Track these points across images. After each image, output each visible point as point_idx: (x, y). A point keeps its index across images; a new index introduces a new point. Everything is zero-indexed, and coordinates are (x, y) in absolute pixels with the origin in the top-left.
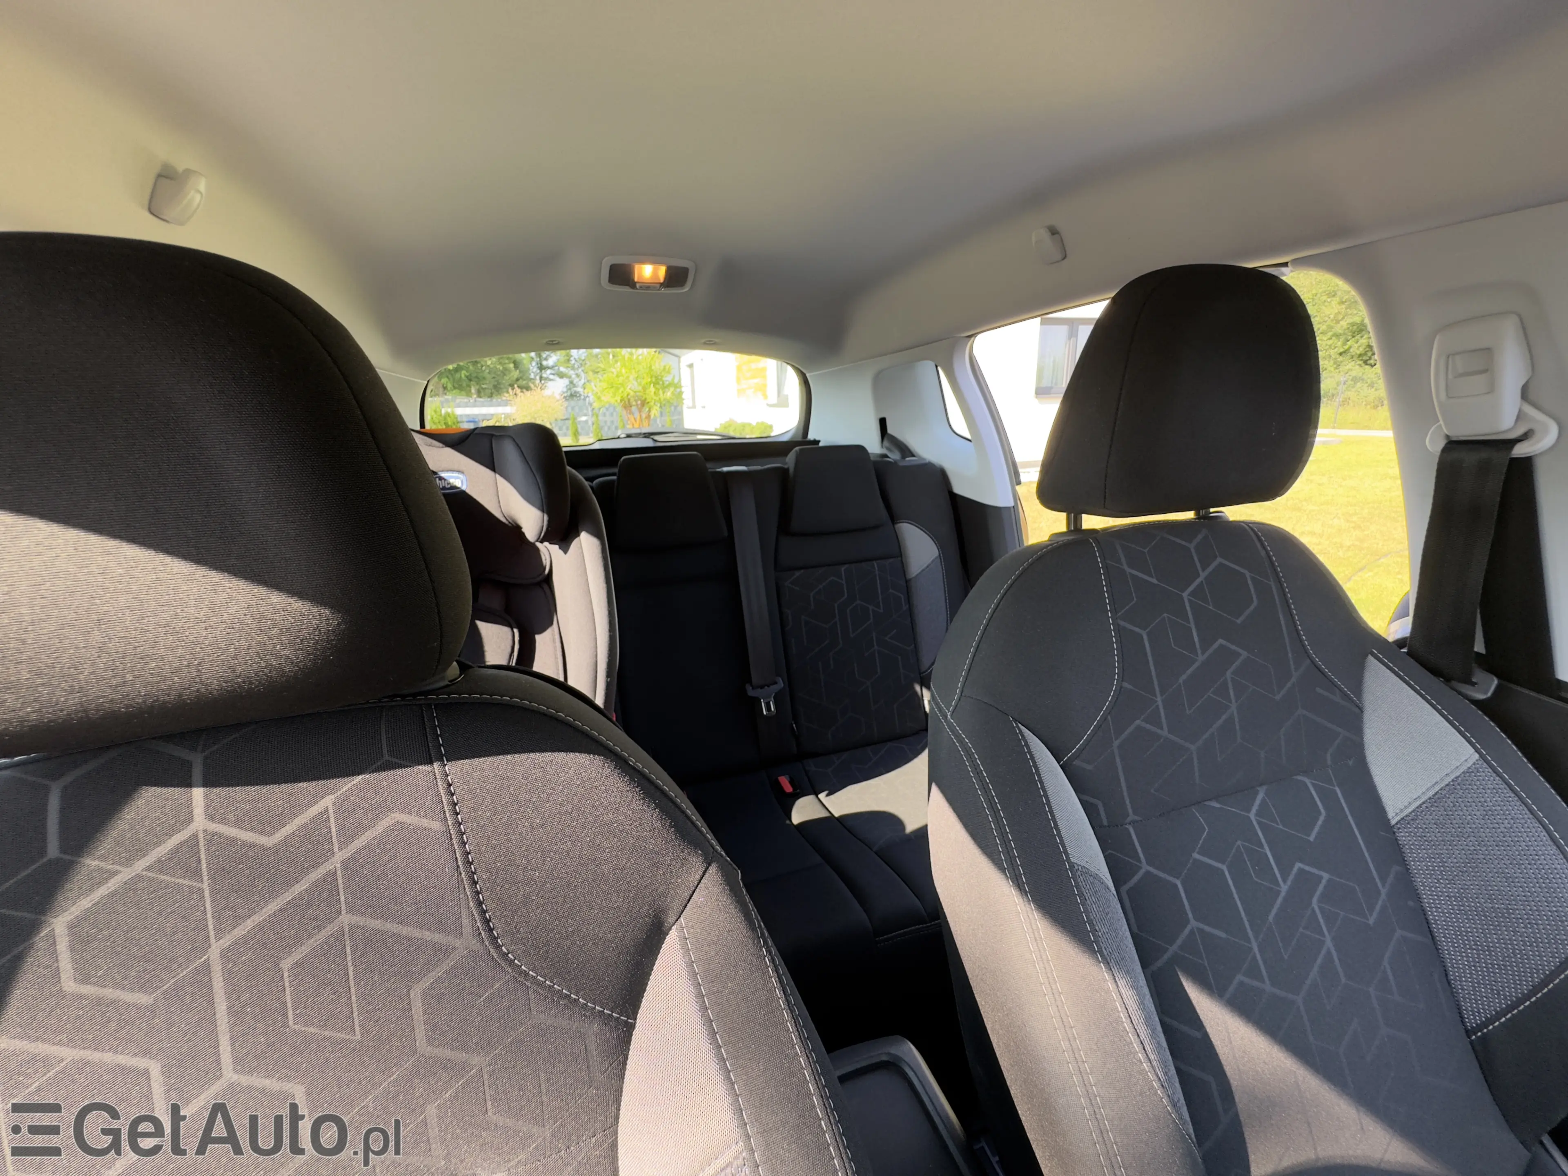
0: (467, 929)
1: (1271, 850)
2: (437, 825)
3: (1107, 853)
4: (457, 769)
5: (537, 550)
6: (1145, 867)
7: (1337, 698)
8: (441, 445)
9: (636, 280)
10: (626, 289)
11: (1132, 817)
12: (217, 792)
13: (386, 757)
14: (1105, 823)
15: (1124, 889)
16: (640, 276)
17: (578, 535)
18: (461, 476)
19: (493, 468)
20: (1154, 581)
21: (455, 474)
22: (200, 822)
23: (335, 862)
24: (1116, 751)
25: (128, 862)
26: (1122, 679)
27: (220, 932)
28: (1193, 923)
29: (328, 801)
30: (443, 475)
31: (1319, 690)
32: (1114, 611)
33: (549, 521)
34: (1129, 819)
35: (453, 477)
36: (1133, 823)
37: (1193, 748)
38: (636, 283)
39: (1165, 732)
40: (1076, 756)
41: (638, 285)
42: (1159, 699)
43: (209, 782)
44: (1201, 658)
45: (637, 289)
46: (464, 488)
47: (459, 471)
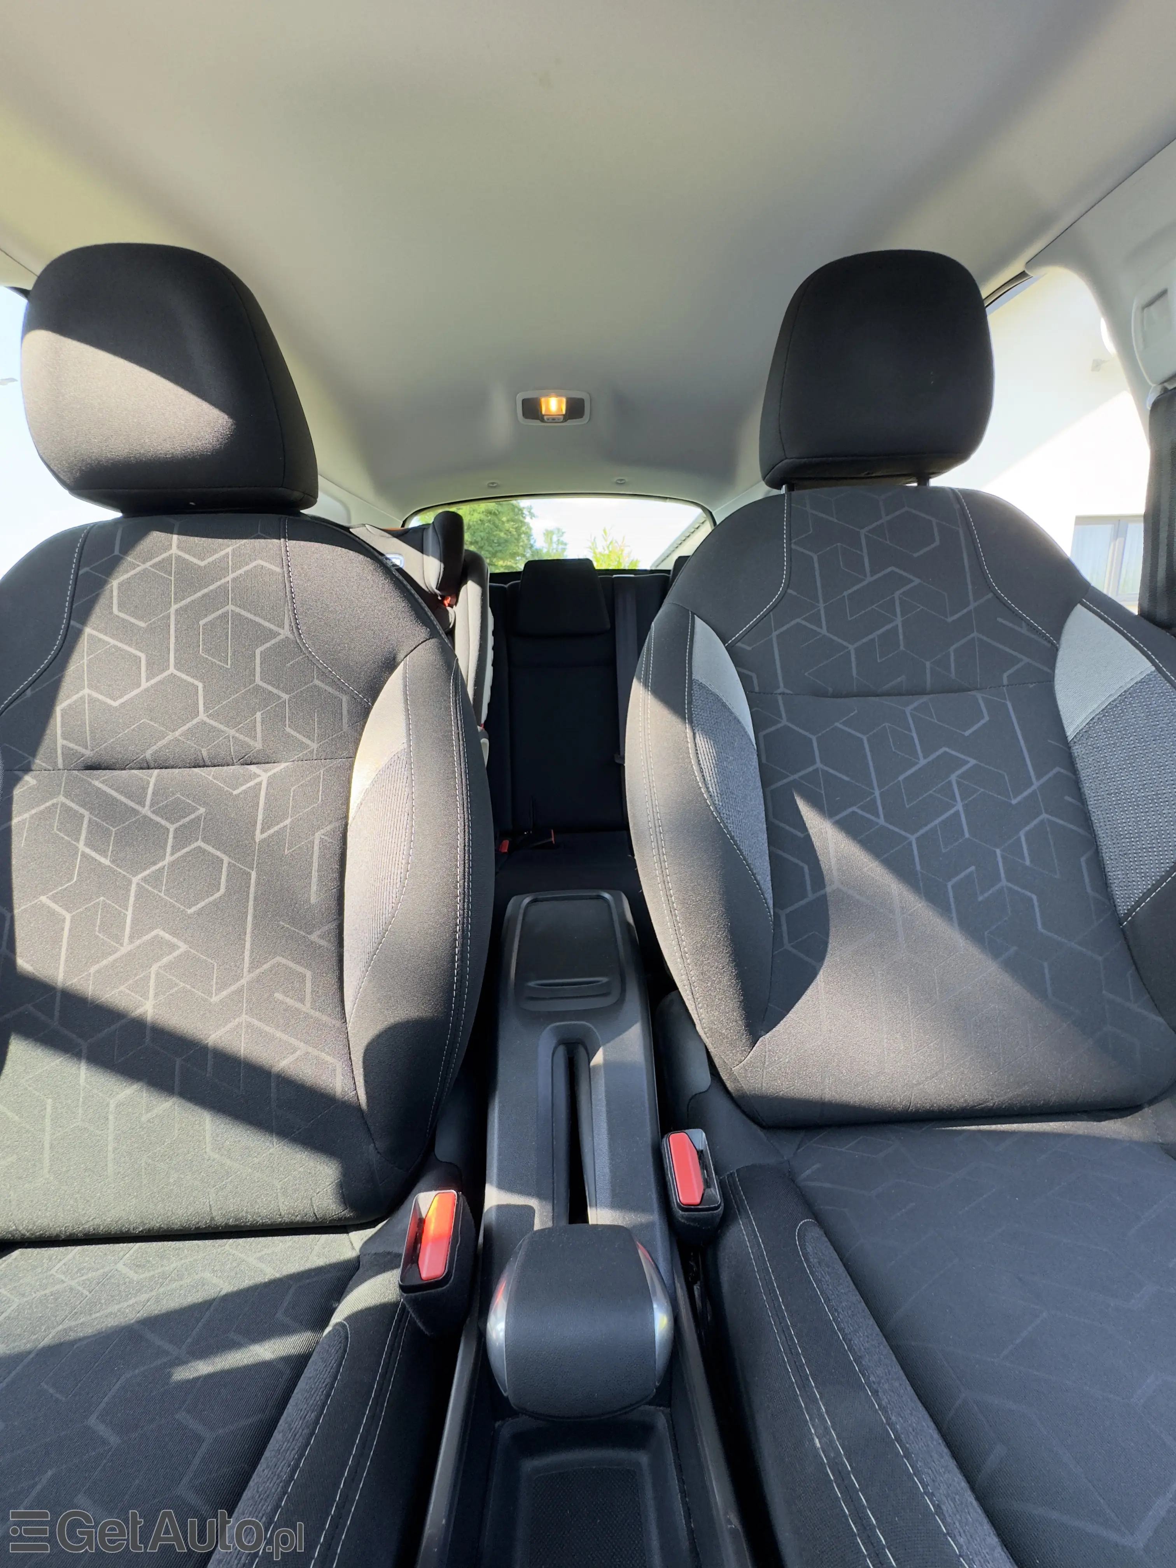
0: (287, 626)
1: (918, 734)
2: (278, 570)
3: (753, 710)
4: (291, 543)
5: (447, 611)
6: (784, 722)
7: (1024, 630)
8: (390, 536)
9: (543, 412)
10: (537, 423)
11: (782, 689)
12: (184, 538)
13: (259, 533)
14: (757, 689)
15: (761, 734)
16: (547, 408)
17: (466, 583)
18: (401, 558)
19: (422, 552)
20: (836, 521)
21: (397, 556)
22: (174, 550)
23: (229, 578)
24: (774, 639)
25: (144, 563)
26: (788, 586)
27: (175, 603)
28: (819, 765)
29: (229, 550)
30: (388, 556)
31: (1000, 620)
32: (790, 539)
33: (444, 568)
34: (779, 691)
35: (395, 558)
36: (783, 694)
37: (852, 648)
38: (544, 415)
39: (824, 631)
40: (739, 640)
41: (545, 418)
42: (821, 605)
43: (179, 533)
44: (869, 579)
45: (545, 422)
46: (401, 566)
47: (400, 554)
